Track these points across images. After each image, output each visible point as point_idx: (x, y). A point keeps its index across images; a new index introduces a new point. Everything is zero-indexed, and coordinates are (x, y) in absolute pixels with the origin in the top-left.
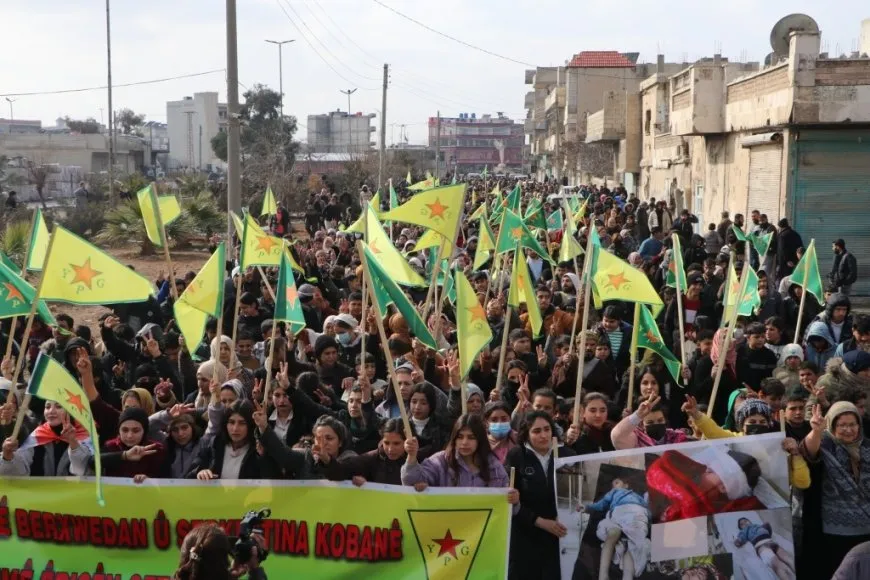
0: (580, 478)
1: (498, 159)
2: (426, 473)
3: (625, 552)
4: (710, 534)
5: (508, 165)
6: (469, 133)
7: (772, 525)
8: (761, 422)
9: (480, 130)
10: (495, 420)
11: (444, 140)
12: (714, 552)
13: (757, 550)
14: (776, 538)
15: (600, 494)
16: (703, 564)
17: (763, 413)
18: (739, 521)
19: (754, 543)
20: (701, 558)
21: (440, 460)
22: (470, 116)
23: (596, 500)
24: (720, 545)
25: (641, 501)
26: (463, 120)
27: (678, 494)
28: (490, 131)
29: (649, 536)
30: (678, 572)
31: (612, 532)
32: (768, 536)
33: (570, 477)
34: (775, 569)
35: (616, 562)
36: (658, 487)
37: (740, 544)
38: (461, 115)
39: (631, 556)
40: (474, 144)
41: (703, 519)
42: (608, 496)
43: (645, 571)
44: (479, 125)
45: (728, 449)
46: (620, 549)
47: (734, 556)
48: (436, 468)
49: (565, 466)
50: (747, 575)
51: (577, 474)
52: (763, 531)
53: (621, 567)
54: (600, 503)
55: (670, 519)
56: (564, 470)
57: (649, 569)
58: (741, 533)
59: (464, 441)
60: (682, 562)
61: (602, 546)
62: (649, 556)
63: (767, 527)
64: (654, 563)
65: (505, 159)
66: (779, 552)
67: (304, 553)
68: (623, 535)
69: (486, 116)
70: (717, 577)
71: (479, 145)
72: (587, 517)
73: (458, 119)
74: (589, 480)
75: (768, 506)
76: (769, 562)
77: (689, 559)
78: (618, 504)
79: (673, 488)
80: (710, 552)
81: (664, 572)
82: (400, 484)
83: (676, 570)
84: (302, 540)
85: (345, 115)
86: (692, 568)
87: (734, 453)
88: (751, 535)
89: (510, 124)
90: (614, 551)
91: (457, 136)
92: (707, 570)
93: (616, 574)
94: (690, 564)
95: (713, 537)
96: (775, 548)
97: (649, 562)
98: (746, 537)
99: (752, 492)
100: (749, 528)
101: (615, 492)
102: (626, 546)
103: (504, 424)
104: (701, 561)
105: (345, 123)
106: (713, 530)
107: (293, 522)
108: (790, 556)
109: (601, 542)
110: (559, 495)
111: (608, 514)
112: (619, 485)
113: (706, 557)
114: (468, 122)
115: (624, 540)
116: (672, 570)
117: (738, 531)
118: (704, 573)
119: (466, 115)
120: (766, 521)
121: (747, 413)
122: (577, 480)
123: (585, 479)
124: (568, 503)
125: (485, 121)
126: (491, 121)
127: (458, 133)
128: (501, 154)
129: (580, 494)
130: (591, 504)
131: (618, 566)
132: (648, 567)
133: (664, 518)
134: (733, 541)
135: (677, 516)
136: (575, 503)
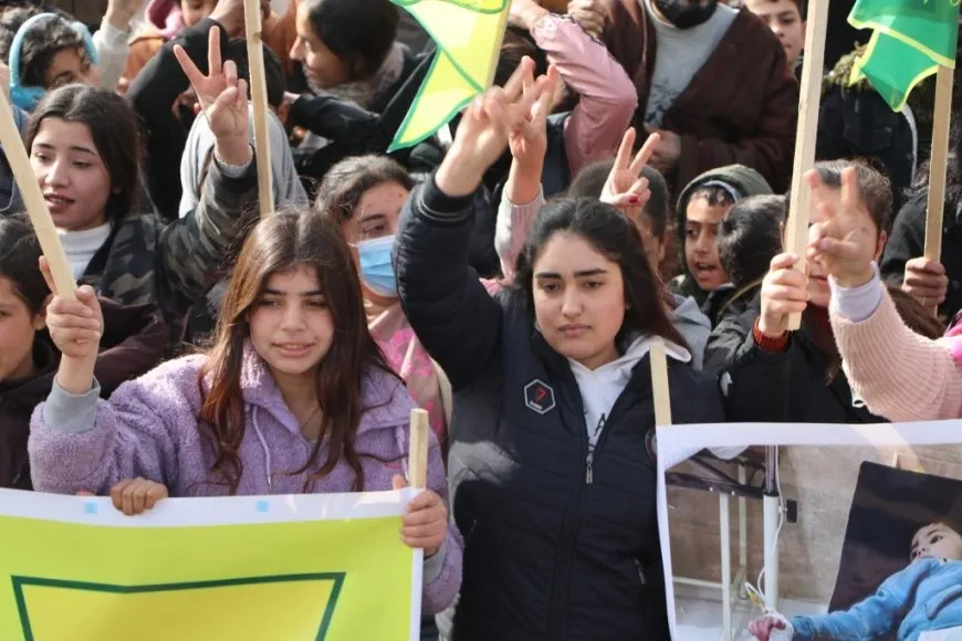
0: (771, 506)
2: (132, 436)
21: (185, 391)
23: (840, 602)
33: (724, 500)
42: (893, 588)
48: (168, 419)
49: (703, 456)
51: (755, 492)
54: (862, 612)
56: (700, 471)
59: (292, 315)
74: (807, 516)
78: (933, 618)
82: (26, 484)
101: (924, 574)
122: (755, 515)
123: (792, 511)
124: (717, 602)
129: (770, 571)
130: (820, 613)
136: (748, 605)
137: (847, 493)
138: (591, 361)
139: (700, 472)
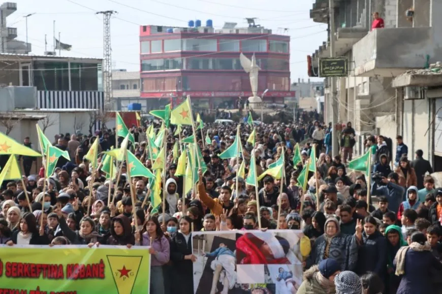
0: (204, 241)
1: (248, 90)
3: (225, 277)
4: (265, 273)
5: (264, 99)
6: (202, 49)
7: (293, 272)
9: (219, 45)
10: (170, 226)
13: (286, 283)
15: (213, 250)
18: (279, 269)
19: (285, 280)
20: (261, 284)
22: (204, 24)
23: (211, 251)
24: (270, 279)
25: (232, 254)
26: (194, 30)
28: (235, 46)
29: (236, 270)
30: (250, 290)
31: (218, 267)
32: (290, 277)
33: (199, 241)
35: (220, 281)
36: (241, 248)
37: (279, 280)
38: (191, 23)
39: (227, 279)
40: (211, 66)
41: (262, 266)
42: (217, 250)
43: (234, 287)
44: (220, 37)
45: (275, 235)
46: (222, 275)
47: (276, 285)
51: (202, 239)
52: (289, 274)
53: (223, 284)
54: (213, 253)
55: (245, 263)
57: (236, 287)
58: (280, 275)
60: (252, 285)
61: (214, 273)
62: (236, 280)
63: (291, 273)
64: (239, 284)
65: (260, 91)
66: (296, 285)
67: (62, 277)
68: (223, 269)
69: (228, 25)
70: (268, 293)
71: (219, 67)
72: (206, 258)
73: (185, 29)
74: (208, 242)
76: (291, 290)
77: (255, 284)
79: (248, 249)
80: (265, 282)
81: (244, 288)
83: (249, 288)
86: (257, 289)
87: (278, 237)
88: (284, 276)
89: (267, 36)
90: (220, 276)
91: (183, 54)
92: (264, 290)
93: (220, 287)
94: (256, 286)
96: (294, 283)
97: (236, 283)
98: (282, 277)
99: (285, 256)
100: (283, 273)
101: (220, 249)
102: (225, 274)
103: (173, 227)
104: (261, 286)
107: (56, 265)
109: (213, 271)
111: (216, 258)
112: (222, 246)
113: (264, 284)
114: (202, 32)
115: (224, 271)
116: (247, 288)
117: (279, 273)
118: (262, 292)
119: (199, 23)
120: (290, 270)
121: (289, 219)
122: (202, 242)
123: (206, 242)
124: (197, 251)
125: (227, 31)
126: (237, 30)
127: (185, 49)
128: (253, 79)
129: (204, 248)
130: (209, 253)
131: (221, 283)
132: (236, 285)
133: (242, 262)
134: (276, 278)
135: (249, 262)
136: (201, 252)
137: (213, 239)
139: (196, 237)
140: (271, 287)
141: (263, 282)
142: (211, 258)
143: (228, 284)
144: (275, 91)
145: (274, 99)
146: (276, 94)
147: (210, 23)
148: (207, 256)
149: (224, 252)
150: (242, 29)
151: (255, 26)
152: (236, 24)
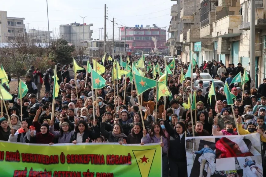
0: (193, 143)
1: (154, 46)
3: (208, 167)
4: (236, 163)
5: (158, 49)
6: (140, 34)
7: (255, 161)
8: (253, 127)
9: (145, 33)
11: (128, 37)
12: (237, 169)
13: (251, 168)
14: (257, 165)
15: (200, 149)
16: (234, 172)
17: (253, 124)
18: (245, 160)
19: (250, 166)
20: (233, 171)
22: (140, 26)
23: (199, 151)
24: (239, 167)
25: (213, 152)
26: (137, 28)
27: (225, 151)
28: (150, 33)
29: (215, 162)
31: (203, 160)
32: (254, 164)
33: (190, 143)
34: (257, 175)
35: (205, 170)
36: (219, 148)
37: (245, 166)
38: (136, 26)
39: (210, 168)
40: (142, 39)
41: (233, 159)
42: (203, 150)
43: (215, 173)
44: (145, 30)
45: (243, 138)
46: (206, 166)
47: (244, 170)
49: (189, 139)
50: (247, 176)
51: (192, 142)
52: (253, 162)
53: (207, 172)
54: (200, 151)
56: (188, 141)
57: (216, 173)
59: (157, 128)
60: (227, 171)
61: (200, 164)
62: (216, 168)
63: (254, 161)
64: (218, 171)
65: (157, 46)
66: (258, 169)
67: (103, 163)
68: (207, 161)
69: (148, 26)
70: (238, 176)
71: (145, 39)
72: (195, 155)
73: (134, 28)
74: (196, 144)
75: (254, 155)
76: (255, 172)
77: (229, 171)
78: (205, 152)
79: (224, 149)
80: (236, 169)
81: (221, 174)
83: (225, 174)
84: (103, 160)
85: (78, 25)
86: (230, 174)
88: (249, 163)
89: (159, 30)
90: (204, 166)
92: (235, 174)
93: (205, 173)
94: (230, 172)
95: (237, 165)
96: (257, 168)
97: (216, 171)
98: (247, 164)
100: (248, 161)
101: (205, 149)
102: (208, 165)
104: (233, 172)
105: (78, 28)
106: (237, 162)
107: (100, 155)
108: (261, 170)
109: (200, 163)
110: (186, 148)
111: (202, 155)
112: (206, 147)
113: (235, 170)
114: (140, 29)
115: (207, 163)
116: (223, 174)
117: (245, 163)
118: (234, 175)
119: (138, 26)
120: (254, 159)
121: (248, 124)
122: (192, 144)
123: (195, 144)
124: (189, 150)
125: (147, 28)
126: (150, 28)
127: (135, 34)
128: (155, 44)
129: (193, 148)
130: (197, 151)
131: (206, 171)
132: (216, 172)
133: (220, 157)
134: (243, 166)
135: (224, 157)
136: (192, 151)
137: (199, 142)
138: (181, 134)
140: (240, 172)
141: (235, 169)
142: (198, 155)
143: (210, 171)
144: (162, 47)
145: (161, 49)
146: (162, 48)
147: (142, 26)
148: (196, 153)
149: (207, 151)
150: (152, 27)
151: (155, 27)
152: (150, 26)
